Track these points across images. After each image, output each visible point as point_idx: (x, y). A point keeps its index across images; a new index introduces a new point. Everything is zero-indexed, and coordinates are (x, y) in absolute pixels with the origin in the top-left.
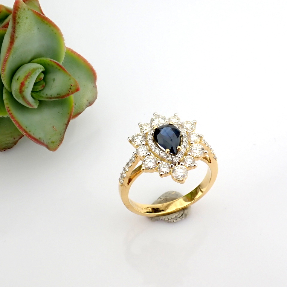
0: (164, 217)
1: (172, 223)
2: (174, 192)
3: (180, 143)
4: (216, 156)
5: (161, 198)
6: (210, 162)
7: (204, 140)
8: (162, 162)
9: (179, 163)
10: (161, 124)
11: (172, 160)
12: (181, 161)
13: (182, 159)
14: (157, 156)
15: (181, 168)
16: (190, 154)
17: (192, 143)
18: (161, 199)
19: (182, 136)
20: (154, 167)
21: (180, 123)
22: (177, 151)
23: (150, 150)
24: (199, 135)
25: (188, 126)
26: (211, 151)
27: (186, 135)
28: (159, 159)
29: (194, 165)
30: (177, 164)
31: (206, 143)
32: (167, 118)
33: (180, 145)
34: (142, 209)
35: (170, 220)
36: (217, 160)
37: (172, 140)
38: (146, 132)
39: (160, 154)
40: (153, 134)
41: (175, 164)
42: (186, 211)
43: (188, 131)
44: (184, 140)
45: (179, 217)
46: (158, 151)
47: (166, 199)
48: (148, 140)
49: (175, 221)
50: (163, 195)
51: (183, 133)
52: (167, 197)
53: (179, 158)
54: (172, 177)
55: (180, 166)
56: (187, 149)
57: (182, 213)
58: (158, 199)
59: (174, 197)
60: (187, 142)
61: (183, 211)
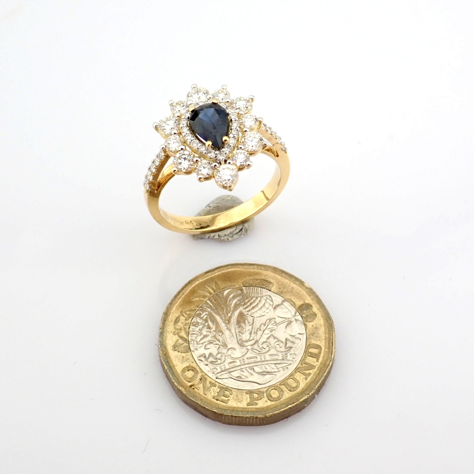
0: (212, 235)
1: (226, 242)
2: (230, 197)
3: (228, 131)
4: (286, 146)
5: (210, 205)
6: (278, 156)
7: (265, 125)
8: (201, 160)
9: (225, 161)
10: (201, 102)
11: (216, 157)
12: (229, 158)
13: (231, 155)
14: (195, 151)
15: (228, 168)
16: (243, 147)
17: (246, 131)
18: (210, 207)
19: (231, 120)
20: (190, 166)
21: (230, 101)
22: (223, 143)
23: (185, 142)
24: (256, 119)
25: (241, 104)
26: (278, 140)
27: (237, 119)
28: (198, 156)
29: (247, 163)
30: (223, 162)
31: (268, 129)
32: (211, 92)
33: (227, 135)
34: (182, 223)
35: (222, 238)
36: (288, 151)
37: (215, 128)
38: (179, 115)
39: (198, 148)
40: (188, 118)
41: (220, 163)
42: (246, 225)
43: (240, 113)
44: (234, 125)
45: (236, 234)
46: (196, 144)
47: (218, 206)
48: (181, 127)
49: (230, 239)
50: (213, 202)
51: (233, 115)
52: (218, 204)
53: (226, 153)
54: (217, 182)
55: (227, 165)
56: (238, 140)
57: (241, 227)
58: (206, 207)
59: (229, 204)
60: (239, 129)
61: (242, 224)
